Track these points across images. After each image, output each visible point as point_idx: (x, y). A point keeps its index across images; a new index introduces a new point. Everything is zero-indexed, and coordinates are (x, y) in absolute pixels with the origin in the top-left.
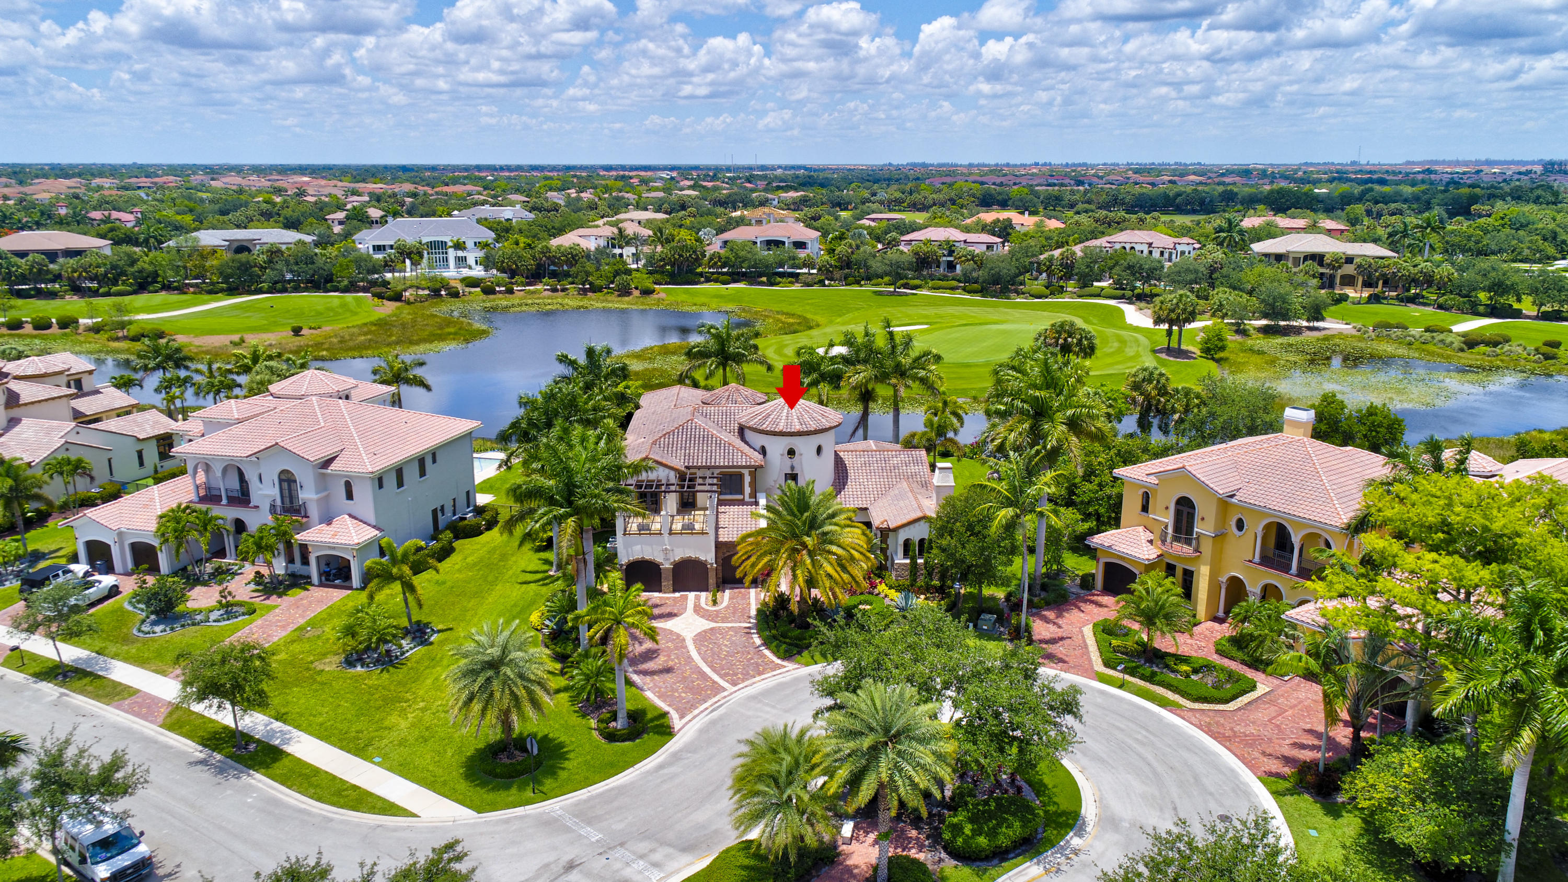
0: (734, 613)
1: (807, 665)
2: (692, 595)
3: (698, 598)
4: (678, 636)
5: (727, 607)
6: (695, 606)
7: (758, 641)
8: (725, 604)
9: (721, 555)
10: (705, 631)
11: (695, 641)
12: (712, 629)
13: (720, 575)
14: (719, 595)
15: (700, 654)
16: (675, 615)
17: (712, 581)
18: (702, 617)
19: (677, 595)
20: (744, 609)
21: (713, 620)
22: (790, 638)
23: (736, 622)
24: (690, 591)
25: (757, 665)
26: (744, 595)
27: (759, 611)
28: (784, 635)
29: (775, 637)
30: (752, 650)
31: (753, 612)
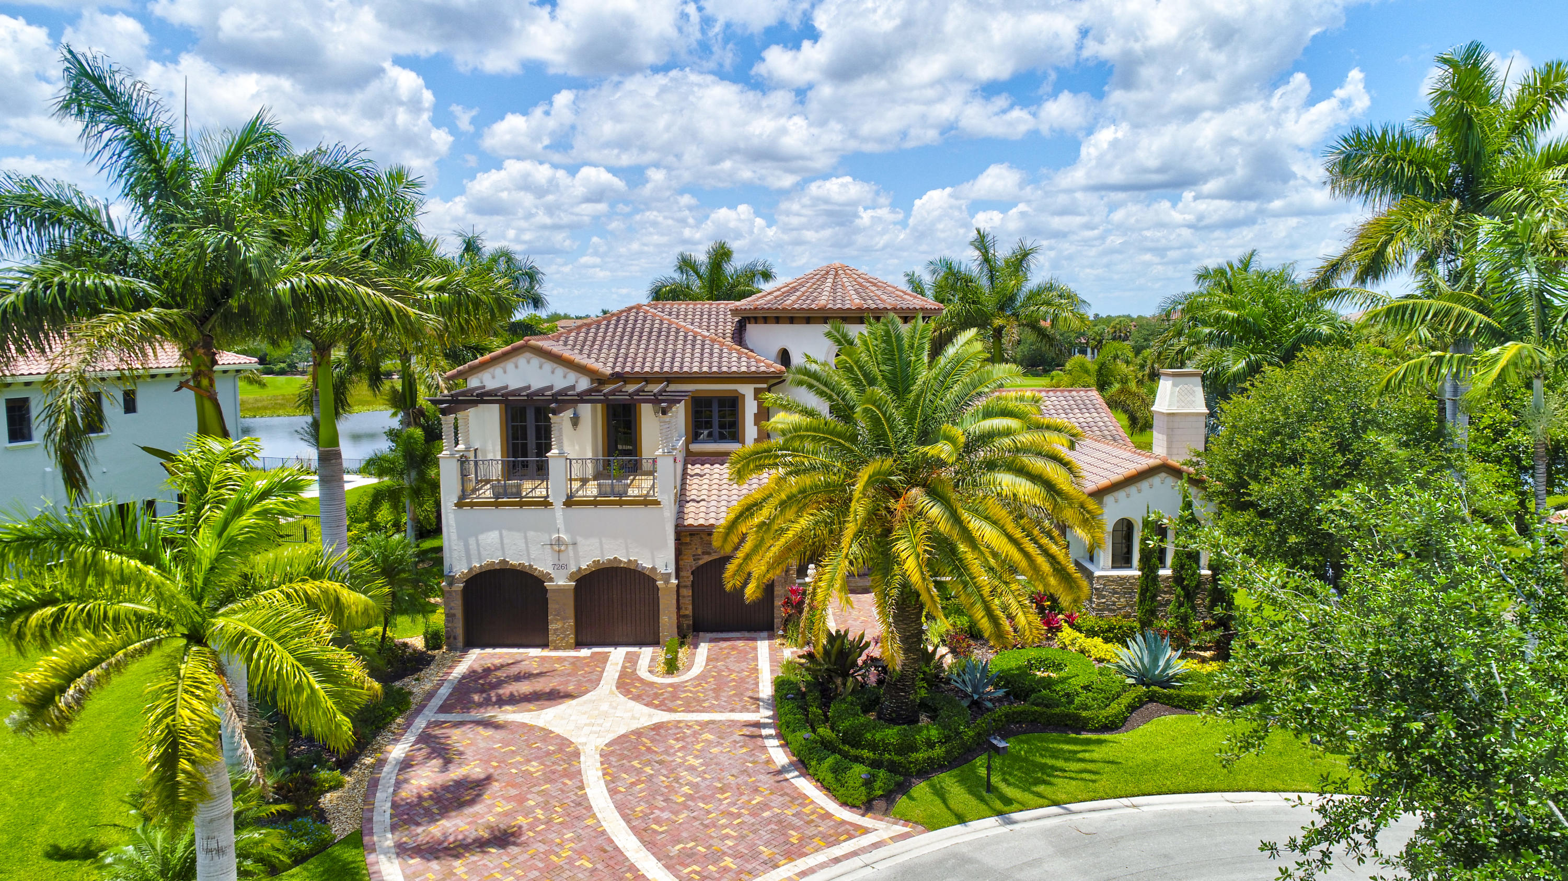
0: (717, 691)
1: (932, 825)
2: (618, 655)
3: (632, 660)
4: (564, 743)
5: (702, 677)
6: (623, 674)
7: (780, 757)
8: (696, 670)
9: (689, 563)
10: (638, 733)
11: (605, 756)
12: (657, 727)
13: (688, 610)
14: (683, 653)
15: (613, 792)
16: (569, 696)
17: (668, 619)
18: (637, 698)
19: (585, 652)
20: (742, 680)
21: (662, 706)
22: (873, 747)
23: (722, 709)
24: (616, 644)
25: (783, 825)
26: (743, 656)
27: (781, 685)
28: (853, 739)
29: (827, 746)
30: (766, 782)
31: (766, 690)
